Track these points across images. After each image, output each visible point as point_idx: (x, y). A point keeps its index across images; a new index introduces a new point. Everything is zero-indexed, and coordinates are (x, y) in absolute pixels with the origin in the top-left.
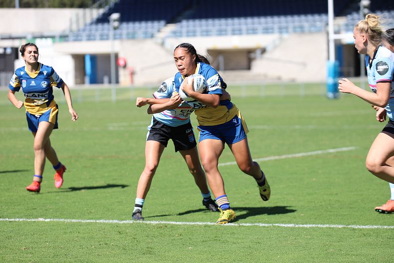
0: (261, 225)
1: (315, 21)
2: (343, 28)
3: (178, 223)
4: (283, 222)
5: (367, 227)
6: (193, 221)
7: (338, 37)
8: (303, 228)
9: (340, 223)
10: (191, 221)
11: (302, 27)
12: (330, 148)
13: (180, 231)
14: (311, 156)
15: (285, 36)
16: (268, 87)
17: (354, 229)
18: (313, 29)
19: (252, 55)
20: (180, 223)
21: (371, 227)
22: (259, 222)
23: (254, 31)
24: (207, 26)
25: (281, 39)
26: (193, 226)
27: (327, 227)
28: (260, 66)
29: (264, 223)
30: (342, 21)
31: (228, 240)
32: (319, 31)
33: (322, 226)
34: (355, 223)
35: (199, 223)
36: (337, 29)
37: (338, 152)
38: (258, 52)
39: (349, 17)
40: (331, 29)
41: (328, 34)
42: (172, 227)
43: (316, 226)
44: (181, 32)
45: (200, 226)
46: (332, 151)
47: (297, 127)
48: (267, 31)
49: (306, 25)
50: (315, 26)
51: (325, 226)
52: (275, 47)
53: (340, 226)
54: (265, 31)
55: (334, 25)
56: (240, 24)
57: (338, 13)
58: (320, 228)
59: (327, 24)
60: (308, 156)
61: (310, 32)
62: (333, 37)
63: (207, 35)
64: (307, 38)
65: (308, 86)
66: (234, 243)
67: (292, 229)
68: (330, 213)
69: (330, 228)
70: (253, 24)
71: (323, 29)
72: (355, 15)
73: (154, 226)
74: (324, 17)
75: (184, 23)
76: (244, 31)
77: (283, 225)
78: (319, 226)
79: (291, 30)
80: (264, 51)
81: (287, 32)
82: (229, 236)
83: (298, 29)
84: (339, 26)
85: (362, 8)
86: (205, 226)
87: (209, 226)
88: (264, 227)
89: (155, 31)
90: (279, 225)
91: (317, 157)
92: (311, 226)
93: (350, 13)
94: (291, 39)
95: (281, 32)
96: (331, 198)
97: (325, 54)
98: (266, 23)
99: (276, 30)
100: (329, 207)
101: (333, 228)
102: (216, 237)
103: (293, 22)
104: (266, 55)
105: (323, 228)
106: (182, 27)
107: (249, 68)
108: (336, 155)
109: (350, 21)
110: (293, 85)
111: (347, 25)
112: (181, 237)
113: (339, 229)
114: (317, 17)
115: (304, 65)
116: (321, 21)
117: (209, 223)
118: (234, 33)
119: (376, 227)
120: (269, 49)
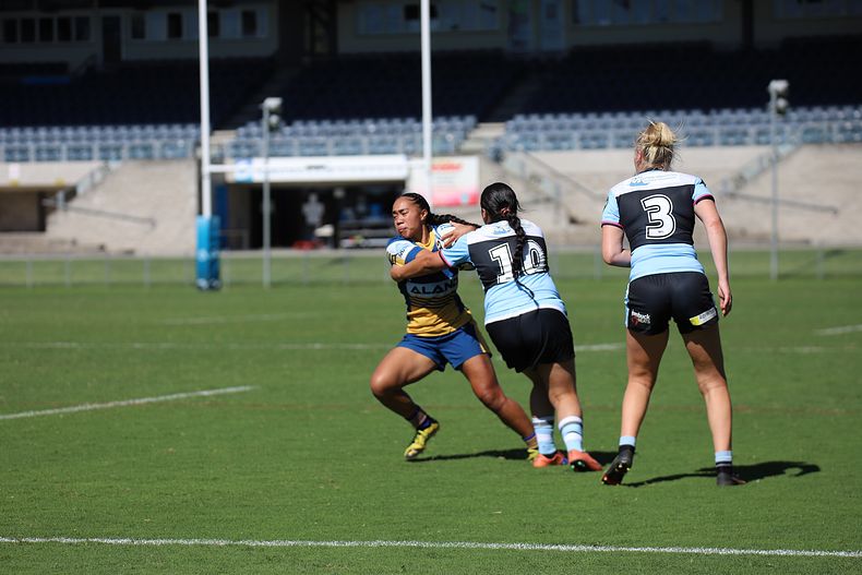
0: (64, 540)
1: (173, 137)
2: (229, 152)
4: (108, 536)
5: (274, 543)
7: (217, 168)
8: (147, 546)
9: (222, 537)
11: (147, 149)
12: (203, 390)
14: (167, 402)
15: (114, 165)
16: (79, 265)
17: (249, 548)
18: (169, 153)
19: (48, 202)
21: (282, 543)
22: (60, 535)
23: (52, 155)
25: (106, 170)
27: (195, 545)
28: (63, 225)
29: (71, 536)
30: (227, 138)
32: (181, 157)
33: (185, 542)
34: (250, 536)
36: (215, 152)
37: (218, 396)
38: (61, 196)
39: (242, 130)
40: (205, 153)
41: (199, 163)
43: (175, 542)
46: (205, 393)
47: (137, 345)
48: (77, 154)
49: (157, 144)
50: (174, 147)
51: (192, 542)
52: (94, 187)
53: (222, 543)
54: (74, 155)
55: (211, 146)
56: (23, 140)
57: (217, 124)
58: (183, 547)
59: (198, 144)
60: (161, 404)
61: (164, 158)
62: (208, 168)
64: (158, 170)
65: (158, 263)
67: (126, 548)
68: (201, 516)
70: (49, 139)
71: (190, 154)
72: (253, 128)
74: (191, 130)
76: (32, 155)
77: (109, 541)
78: (181, 541)
79: (125, 153)
80: (71, 193)
81: (119, 158)
83: (140, 153)
84: (220, 146)
85: (266, 114)
88: (71, 544)
90: (100, 541)
91: (178, 404)
92: (163, 542)
93: (243, 124)
94: (126, 172)
95: (105, 158)
96: (205, 488)
97: (193, 202)
98: (76, 139)
99: (96, 153)
100: (201, 505)
101: (208, 546)
103: (131, 138)
104: (76, 203)
105: (187, 545)
107: (42, 228)
108: (214, 403)
109: (243, 139)
110: (128, 260)
111: (236, 146)
113: (220, 547)
114: (177, 129)
115: (152, 222)
116: (185, 137)
118: (10, 156)
119: (292, 543)
120: (80, 190)
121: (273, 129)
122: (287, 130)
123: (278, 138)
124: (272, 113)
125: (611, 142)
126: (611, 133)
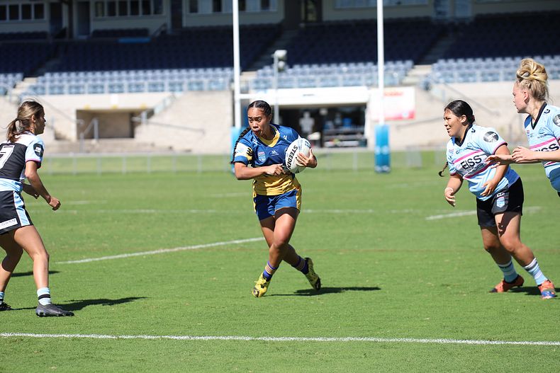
0: (146, 337)
1: (216, 76)
2: (252, 85)
3: (37, 335)
4: (174, 334)
5: (281, 339)
6: (58, 333)
7: (245, 96)
8: (199, 341)
9: (248, 335)
10: (54, 333)
11: (199, 84)
12: (235, 240)
13: (41, 346)
14: (211, 248)
15: (178, 94)
16: (156, 159)
17: (265, 342)
18: (214, 87)
19: (136, 119)
20: (41, 336)
21: (286, 339)
22: (143, 334)
23: (138, 88)
24: (77, 81)
25: (173, 98)
26: (58, 339)
27: (230, 340)
28: (145, 133)
29: (151, 334)
30: (251, 76)
31: (103, 357)
32: (222, 89)
33: (224, 338)
34: (266, 334)
35: (65, 336)
36: (244, 85)
37: (245, 244)
38: (144, 115)
39: (260, 71)
40: (237, 86)
41: (233, 93)
42: (29, 340)
43: (217, 338)
44: (43, 88)
45: (67, 339)
46: (237, 242)
47: (193, 211)
48: (154, 88)
49: (205, 81)
50: (217, 83)
51: (228, 338)
52: (166, 109)
53: (248, 339)
54: (152, 88)
55: (241, 82)
56: (120, 79)
57: (245, 68)
58: (222, 341)
59: (232, 81)
60: (208, 249)
61: (211, 90)
62: (238, 96)
63: (78, 93)
64: (206, 97)
65: (207, 158)
66: (111, 361)
67: (186, 342)
68: (234, 321)
69: (234, 341)
70: (137, 78)
71: (227, 87)
72: (267, 70)
73: (6, 340)
74: (227, 71)
75: (48, 76)
76: (125, 89)
77: (175, 337)
78: (221, 338)
79: (185, 87)
80: (151, 113)
81: (181, 90)
82: (104, 351)
83: (195, 87)
84: (247, 82)
85: (276, 61)
86: (74, 339)
87: (79, 340)
88: (150, 339)
89: (9, 86)
90: (169, 337)
91: (219, 249)
92: (210, 338)
93: (261, 68)
94: (186, 99)
95: (173, 90)
96: (237, 303)
97: (229, 118)
98: (154, 78)
99: (167, 87)
100: (234, 314)
101: (238, 341)
102: (87, 353)
103: (189, 77)
104: (153, 119)
105: (225, 340)
106: (44, 82)
107: (132, 136)
108: (242, 248)
109: (261, 77)
110: (187, 157)
111: (257, 82)
112: (42, 354)
113: (247, 342)
114: (219, 71)
115: (203, 131)
116: (224, 76)
117: (78, 336)
118: (112, 90)
119: (293, 339)
120: (157, 111)
121: (280, 70)
122: (290, 71)
123: (284, 76)
124: (280, 60)
125: (501, 77)
126: (501, 71)
